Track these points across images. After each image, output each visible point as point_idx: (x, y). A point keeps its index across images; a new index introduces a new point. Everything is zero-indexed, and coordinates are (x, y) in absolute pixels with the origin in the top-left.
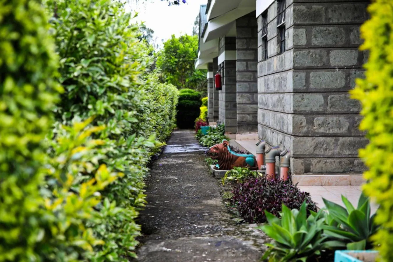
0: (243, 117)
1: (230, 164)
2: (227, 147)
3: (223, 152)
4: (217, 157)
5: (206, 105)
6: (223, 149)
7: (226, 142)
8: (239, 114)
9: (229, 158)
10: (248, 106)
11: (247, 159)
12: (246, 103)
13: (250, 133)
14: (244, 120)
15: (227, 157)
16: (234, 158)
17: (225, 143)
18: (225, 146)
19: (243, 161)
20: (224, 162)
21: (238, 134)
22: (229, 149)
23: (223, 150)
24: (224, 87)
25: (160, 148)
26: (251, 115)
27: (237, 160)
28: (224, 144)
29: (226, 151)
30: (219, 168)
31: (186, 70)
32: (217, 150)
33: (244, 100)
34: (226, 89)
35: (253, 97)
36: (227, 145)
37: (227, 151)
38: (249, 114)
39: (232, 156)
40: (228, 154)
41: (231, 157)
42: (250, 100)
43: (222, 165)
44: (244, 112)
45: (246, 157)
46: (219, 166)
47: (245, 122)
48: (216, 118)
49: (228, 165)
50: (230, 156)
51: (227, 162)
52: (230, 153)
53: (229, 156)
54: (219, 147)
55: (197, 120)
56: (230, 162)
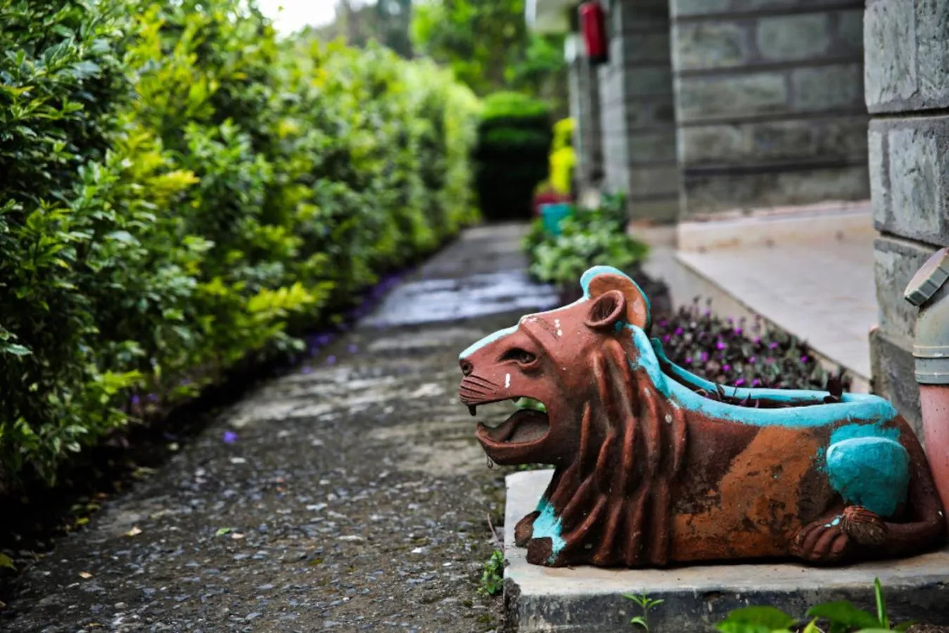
0: (707, 142)
1: (672, 507)
2: (625, 337)
3: (590, 394)
4: (534, 437)
5: (569, 142)
6: (594, 358)
7: (619, 295)
8: (688, 125)
9: (651, 446)
10: (730, 84)
11: (840, 450)
12: (718, 72)
13: (747, 213)
14: (715, 152)
15: (639, 437)
16: (706, 450)
17: (609, 304)
18: (606, 331)
19: (795, 473)
20: (605, 483)
21: (687, 219)
22: (648, 358)
23: (587, 371)
24: (616, 48)
25: (277, 319)
26: (749, 129)
27: (738, 468)
28: (601, 308)
29: (620, 383)
30: (559, 544)
31: (507, 42)
32: (533, 372)
33: (713, 57)
34: (627, 50)
35: (752, 37)
36: (624, 316)
37: (635, 377)
38: (736, 123)
39: (688, 432)
40: (638, 406)
41: (678, 437)
42: (737, 53)
43: (590, 519)
44: (711, 111)
45: (822, 434)
46: (563, 533)
47: (720, 160)
48: (597, 176)
49: (647, 522)
50: (664, 431)
51: (631, 489)
52: (661, 395)
53: (651, 430)
54: (549, 344)
55: (542, 189)
56: (663, 490)
